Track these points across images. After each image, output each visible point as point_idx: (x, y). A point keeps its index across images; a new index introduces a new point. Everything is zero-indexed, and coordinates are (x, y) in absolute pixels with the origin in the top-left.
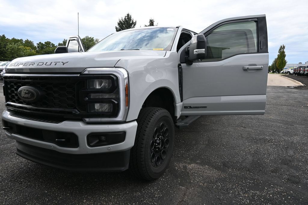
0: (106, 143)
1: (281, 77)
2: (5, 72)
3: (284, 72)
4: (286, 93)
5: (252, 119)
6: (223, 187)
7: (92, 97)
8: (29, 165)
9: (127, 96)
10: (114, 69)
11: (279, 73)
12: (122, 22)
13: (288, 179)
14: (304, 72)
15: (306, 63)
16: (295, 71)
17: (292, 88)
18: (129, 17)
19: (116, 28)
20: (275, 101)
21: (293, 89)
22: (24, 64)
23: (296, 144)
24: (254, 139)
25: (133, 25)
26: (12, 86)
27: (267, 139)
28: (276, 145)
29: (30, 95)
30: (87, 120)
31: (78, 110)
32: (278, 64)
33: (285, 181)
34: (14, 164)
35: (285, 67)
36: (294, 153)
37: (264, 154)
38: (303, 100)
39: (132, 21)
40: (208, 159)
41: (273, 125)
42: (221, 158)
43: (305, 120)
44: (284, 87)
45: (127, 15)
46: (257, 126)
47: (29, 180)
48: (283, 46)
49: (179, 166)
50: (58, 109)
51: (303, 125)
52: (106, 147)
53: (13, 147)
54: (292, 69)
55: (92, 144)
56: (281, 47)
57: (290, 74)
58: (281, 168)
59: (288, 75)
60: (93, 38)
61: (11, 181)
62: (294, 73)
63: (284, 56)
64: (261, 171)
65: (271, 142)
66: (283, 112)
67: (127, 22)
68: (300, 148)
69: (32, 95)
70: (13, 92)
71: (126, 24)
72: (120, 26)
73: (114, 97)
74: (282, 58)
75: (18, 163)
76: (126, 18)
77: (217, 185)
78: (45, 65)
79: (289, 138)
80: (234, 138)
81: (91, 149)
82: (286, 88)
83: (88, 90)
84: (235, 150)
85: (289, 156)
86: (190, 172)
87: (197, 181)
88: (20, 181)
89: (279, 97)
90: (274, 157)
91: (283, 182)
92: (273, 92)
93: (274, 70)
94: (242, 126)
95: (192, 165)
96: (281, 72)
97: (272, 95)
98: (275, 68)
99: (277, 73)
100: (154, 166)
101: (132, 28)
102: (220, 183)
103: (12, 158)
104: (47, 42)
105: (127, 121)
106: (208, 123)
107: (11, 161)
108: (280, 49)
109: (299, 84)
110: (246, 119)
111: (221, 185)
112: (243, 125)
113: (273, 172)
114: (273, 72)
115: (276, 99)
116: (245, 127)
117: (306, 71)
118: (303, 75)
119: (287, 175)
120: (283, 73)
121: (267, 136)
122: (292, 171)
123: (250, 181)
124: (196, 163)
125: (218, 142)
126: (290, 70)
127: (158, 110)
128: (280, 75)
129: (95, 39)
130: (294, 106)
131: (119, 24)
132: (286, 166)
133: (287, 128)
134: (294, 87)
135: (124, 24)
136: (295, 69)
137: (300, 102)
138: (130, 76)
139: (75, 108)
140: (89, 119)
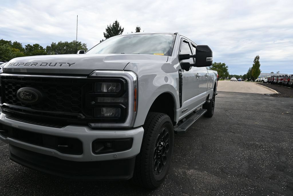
0: (112, 150)
1: (256, 85)
2: (2, 72)
3: (259, 80)
4: (265, 100)
5: (239, 125)
6: (226, 194)
7: (99, 101)
8: (24, 169)
9: (136, 101)
10: (123, 72)
11: (254, 81)
12: (110, 28)
13: (287, 186)
14: (278, 81)
15: (277, 73)
16: (269, 80)
17: (268, 96)
18: (116, 24)
19: (104, 34)
20: (256, 108)
21: (270, 96)
22: (25, 64)
23: (286, 150)
24: (245, 145)
25: (120, 32)
26: (10, 87)
27: (258, 145)
28: (268, 151)
29: (31, 97)
30: (93, 125)
31: (83, 115)
32: (253, 73)
33: (284, 188)
34: (8, 168)
35: (259, 76)
36: (286, 159)
37: (259, 160)
38: (281, 107)
39: (120, 28)
40: (205, 165)
41: (260, 130)
42: (218, 164)
43: (288, 127)
44: (262, 94)
45: (115, 22)
46: (245, 131)
47: (25, 186)
48: (258, 57)
49: (179, 171)
50: (61, 113)
51: (288, 131)
52: (112, 154)
53: (5, 149)
54: (266, 78)
55: (97, 151)
56: (256, 57)
57: (264, 82)
58: (278, 175)
59: (262, 83)
60: (80, 42)
61: (6, 187)
62: (268, 82)
63: (259, 65)
64: (259, 177)
65: (262, 148)
66: (266, 118)
67: (115, 28)
68: (290, 154)
69: (34, 96)
70: (10, 93)
71: (114, 31)
72: (108, 32)
73: (122, 101)
74: (257, 68)
75: (12, 166)
76: (114, 25)
77: (219, 193)
78: (49, 65)
79: (278, 143)
80: (226, 143)
81: (96, 156)
82: (263, 96)
83: (96, 93)
84: (229, 155)
85: (282, 162)
86: (191, 178)
87: (199, 188)
88: (16, 187)
89: (259, 104)
90: (268, 163)
91: (283, 189)
92: (252, 99)
93: (250, 79)
94: (232, 132)
95: (191, 170)
96: (256, 81)
97: (253, 102)
98: (250, 76)
99: (252, 81)
100: (157, 175)
101: (120, 34)
102: (222, 190)
103: (5, 161)
104: (36, 44)
105: (134, 127)
106: (198, 128)
107: (5, 165)
108: (255, 59)
109: (274, 92)
110: (233, 124)
111: (224, 192)
112: (232, 130)
113: (271, 179)
114: (249, 80)
115: (257, 106)
116: (234, 133)
117: (279, 80)
118: (276, 83)
119: (285, 182)
120: (257, 81)
121: (256, 142)
122: (289, 178)
123: (252, 188)
124: (195, 169)
125: (212, 147)
126: (264, 79)
127: (162, 116)
128: (255, 83)
129: (82, 43)
130: (274, 113)
131: (107, 30)
132: (282, 172)
133: (273, 134)
134: (270, 94)
135: (112, 30)
136: (269, 78)
137: (279, 109)
138: (139, 80)
139: (80, 112)
140: (95, 124)
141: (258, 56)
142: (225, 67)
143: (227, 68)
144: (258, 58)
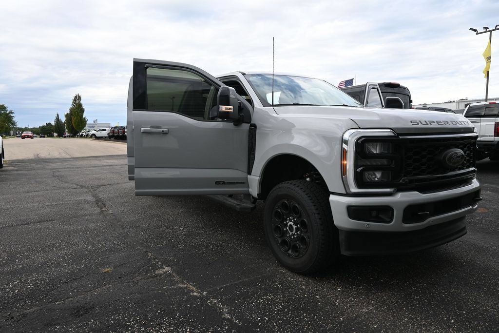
32: (75, 123)
48: (79, 96)
56: (76, 97)
63: (82, 111)
74: (79, 114)
108: (75, 100)
126: (95, 132)
141: (78, 94)
142: (8, 112)
143: (12, 115)
144: (77, 98)
